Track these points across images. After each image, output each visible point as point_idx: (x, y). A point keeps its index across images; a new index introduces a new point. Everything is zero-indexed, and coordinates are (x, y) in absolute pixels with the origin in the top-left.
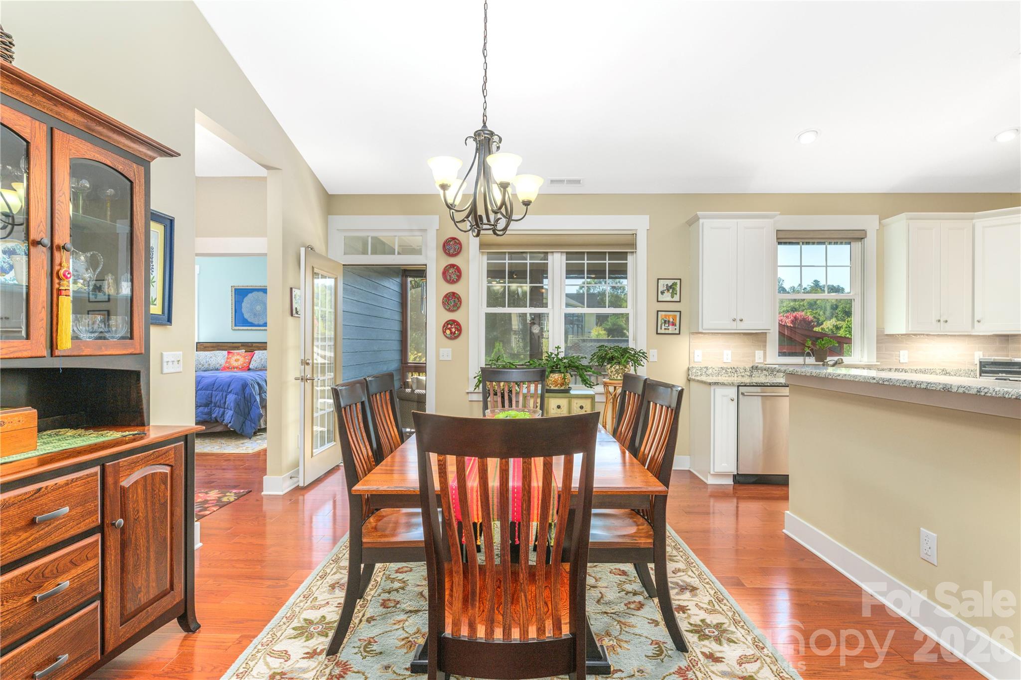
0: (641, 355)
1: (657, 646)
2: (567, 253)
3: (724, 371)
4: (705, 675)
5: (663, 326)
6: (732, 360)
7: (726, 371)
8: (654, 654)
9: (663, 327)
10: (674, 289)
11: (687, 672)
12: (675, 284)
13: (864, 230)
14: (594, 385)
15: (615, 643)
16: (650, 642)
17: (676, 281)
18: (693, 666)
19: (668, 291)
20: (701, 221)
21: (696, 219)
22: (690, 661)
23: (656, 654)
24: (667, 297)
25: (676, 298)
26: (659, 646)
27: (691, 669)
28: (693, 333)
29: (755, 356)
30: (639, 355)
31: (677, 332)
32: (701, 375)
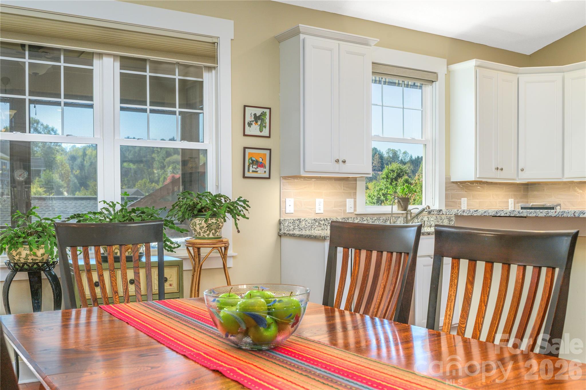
0: (241, 203)
2: (122, 58)
3: (317, 224)
5: (251, 167)
6: (324, 211)
7: (319, 223)
9: (251, 169)
10: (263, 120)
12: (264, 114)
13: (435, 73)
14: (175, 248)
17: (265, 110)
19: (256, 122)
20: (302, 36)
21: (296, 32)
24: (254, 130)
25: (266, 132)
28: (285, 178)
29: (345, 206)
30: (238, 204)
31: (267, 175)
32: (294, 229)
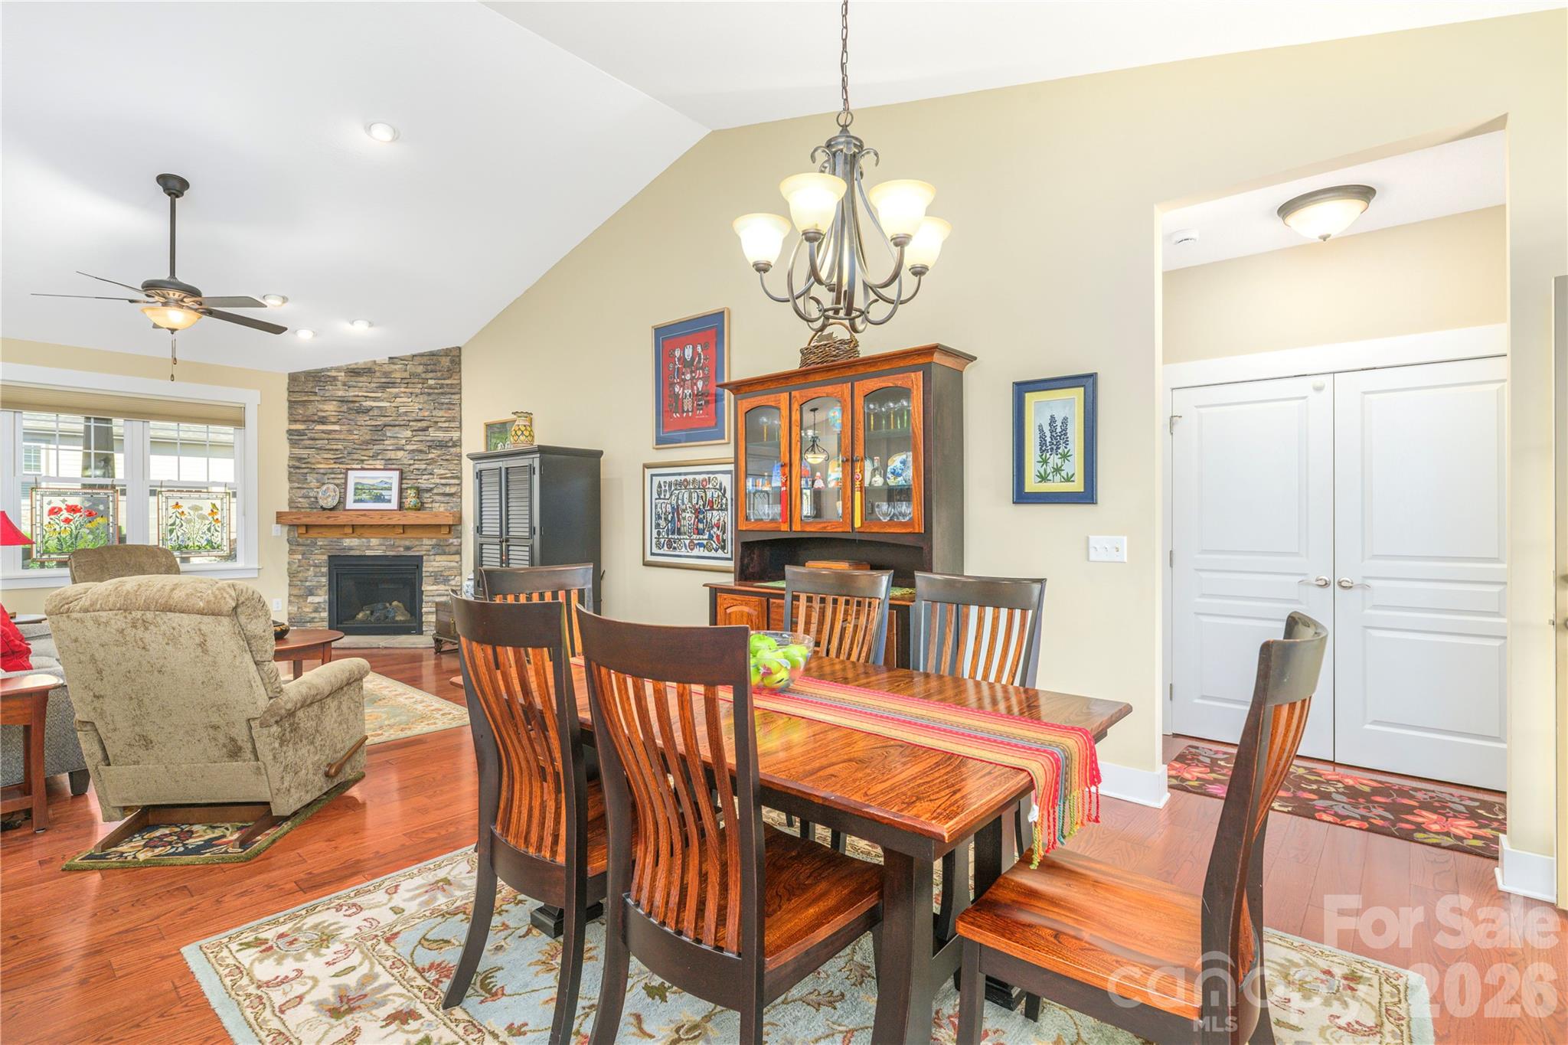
1: (494, 990)
4: (412, 986)
8: (493, 977)
11: (437, 976)
15: (553, 962)
16: (507, 991)
18: (430, 989)
22: (436, 993)
23: (490, 978)
26: (489, 991)
27: (433, 984)
